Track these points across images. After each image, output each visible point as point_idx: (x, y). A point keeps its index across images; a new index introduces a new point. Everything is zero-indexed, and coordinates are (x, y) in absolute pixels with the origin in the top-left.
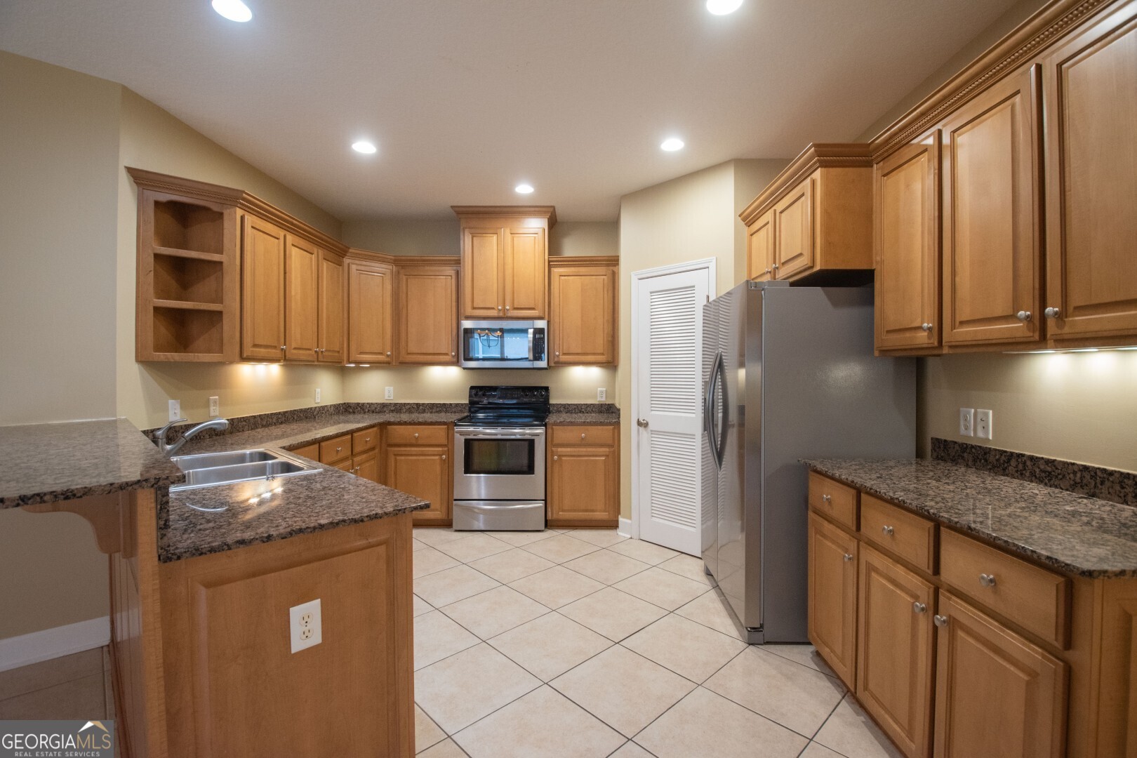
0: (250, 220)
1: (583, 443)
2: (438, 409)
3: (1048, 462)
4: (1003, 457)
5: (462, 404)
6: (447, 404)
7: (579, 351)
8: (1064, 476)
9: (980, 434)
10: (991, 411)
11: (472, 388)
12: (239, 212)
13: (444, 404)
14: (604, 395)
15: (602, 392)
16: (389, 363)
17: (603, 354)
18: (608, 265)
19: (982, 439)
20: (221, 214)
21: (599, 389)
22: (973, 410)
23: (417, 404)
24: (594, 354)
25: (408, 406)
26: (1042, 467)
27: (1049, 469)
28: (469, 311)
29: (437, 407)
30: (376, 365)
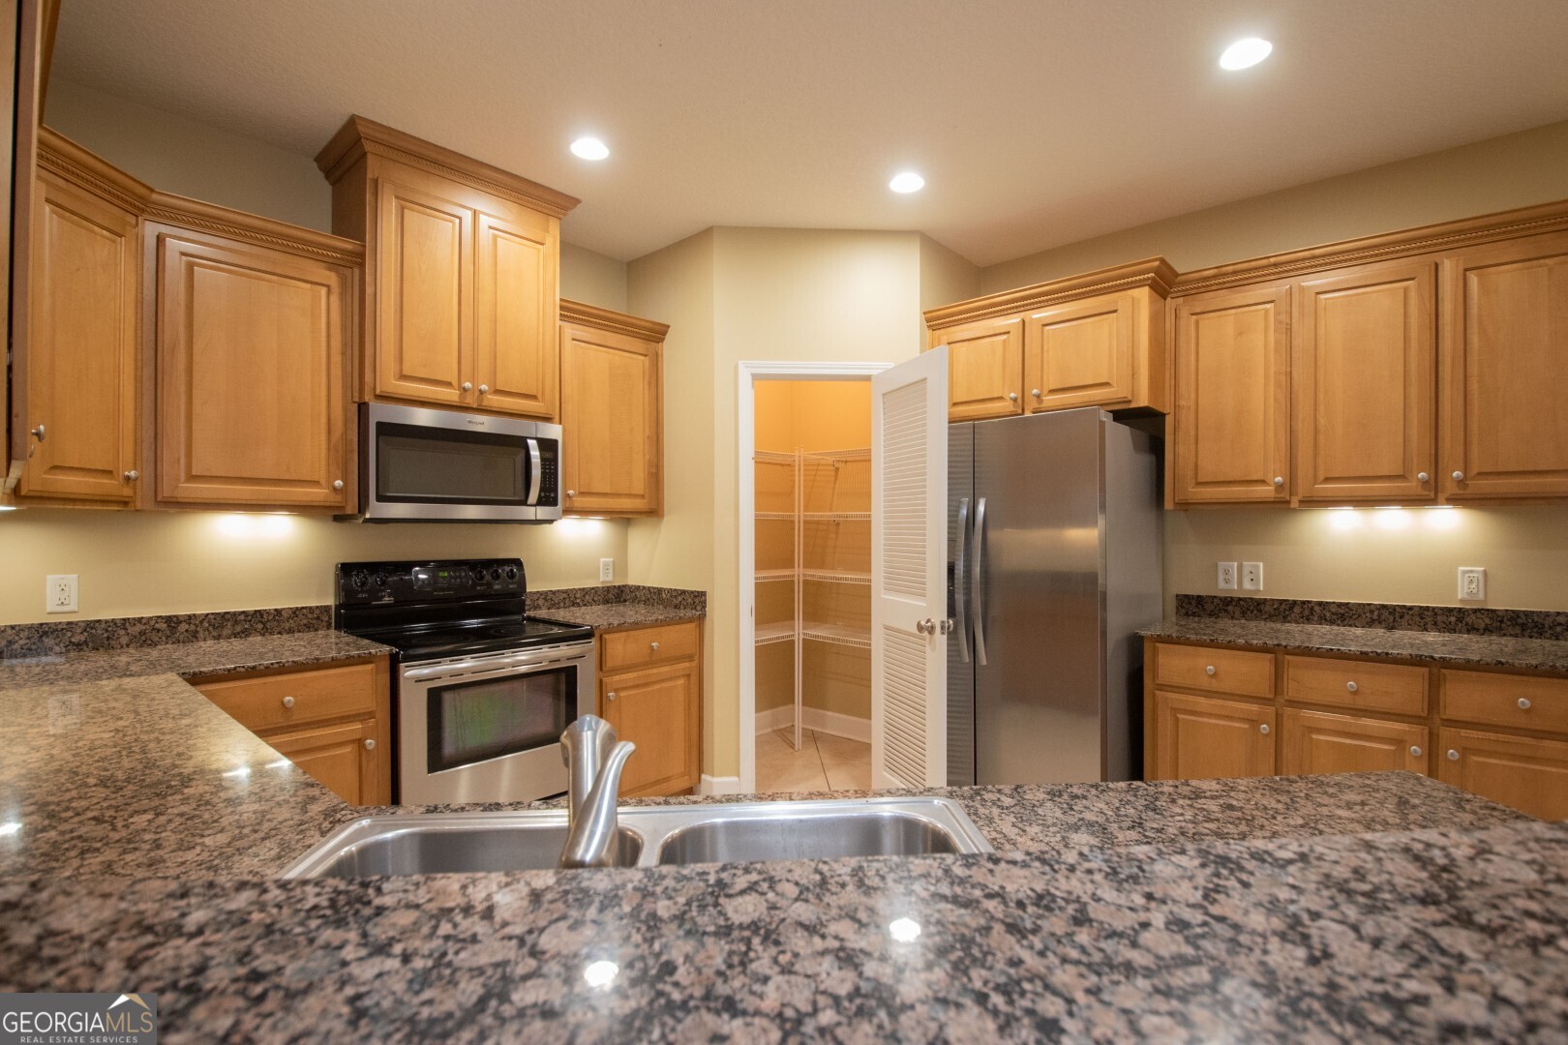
1: (653, 660)
2: (238, 629)
3: (1340, 605)
4: (1283, 606)
5: (310, 609)
6: (268, 612)
7: (607, 490)
8: (1359, 616)
9: (1247, 585)
10: (1261, 564)
13: (259, 613)
14: (611, 571)
15: (606, 564)
17: (643, 496)
18: (647, 339)
19: (1250, 591)
21: (602, 560)
22: (1236, 564)
23: (168, 619)
24: (630, 496)
25: (139, 628)
26: (1334, 610)
27: (1342, 611)
29: (236, 622)
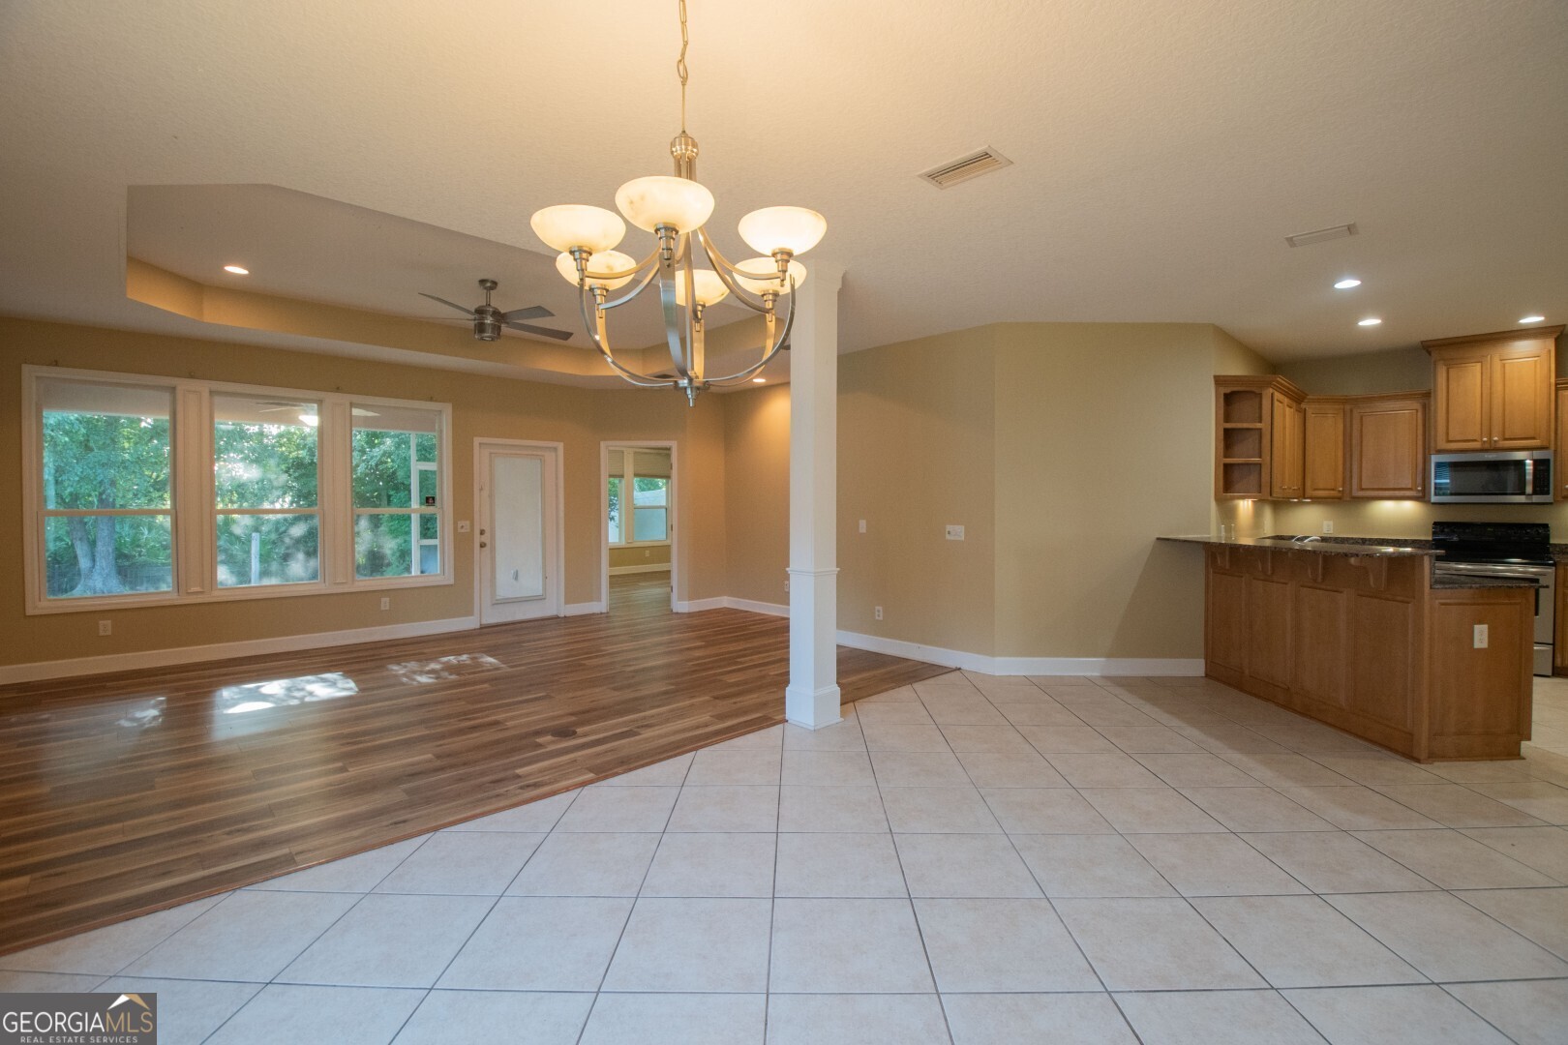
0: (1277, 395)
6: (1401, 540)
11: (1435, 523)
12: (1271, 390)
13: (1397, 540)
16: (1340, 498)
20: (1261, 394)
23: (1362, 539)
28: (1442, 444)
30: (1317, 500)
